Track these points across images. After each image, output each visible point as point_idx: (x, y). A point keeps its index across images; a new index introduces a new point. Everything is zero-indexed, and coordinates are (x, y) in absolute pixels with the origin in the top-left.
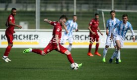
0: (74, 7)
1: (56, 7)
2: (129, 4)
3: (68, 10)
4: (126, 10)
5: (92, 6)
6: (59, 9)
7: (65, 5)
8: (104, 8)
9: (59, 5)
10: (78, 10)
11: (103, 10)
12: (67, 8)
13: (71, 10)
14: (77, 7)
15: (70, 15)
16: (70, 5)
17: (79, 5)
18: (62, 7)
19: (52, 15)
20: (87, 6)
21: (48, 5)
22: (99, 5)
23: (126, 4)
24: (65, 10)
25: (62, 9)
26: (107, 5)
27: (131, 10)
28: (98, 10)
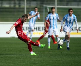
0: (24, 4)
1: (10, 4)
2: (69, 1)
3: (20, 6)
4: (67, 6)
5: (39, 2)
6: (12, 6)
7: (17, 2)
8: (49, 4)
9: (13, 2)
10: (28, 6)
11: (48, 6)
12: (19, 4)
13: (22, 6)
14: (27, 4)
15: (21, 10)
16: (21, 2)
17: (28, 2)
18: (15, 3)
19: (7, 10)
20: (35, 3)
21: (4, 2)
22: (45, 2)
23: (67, 1)
24: (17, 6)
25: (15, 6)
26: (52, 2)
27: (71, 6)
28: (45, 6)
